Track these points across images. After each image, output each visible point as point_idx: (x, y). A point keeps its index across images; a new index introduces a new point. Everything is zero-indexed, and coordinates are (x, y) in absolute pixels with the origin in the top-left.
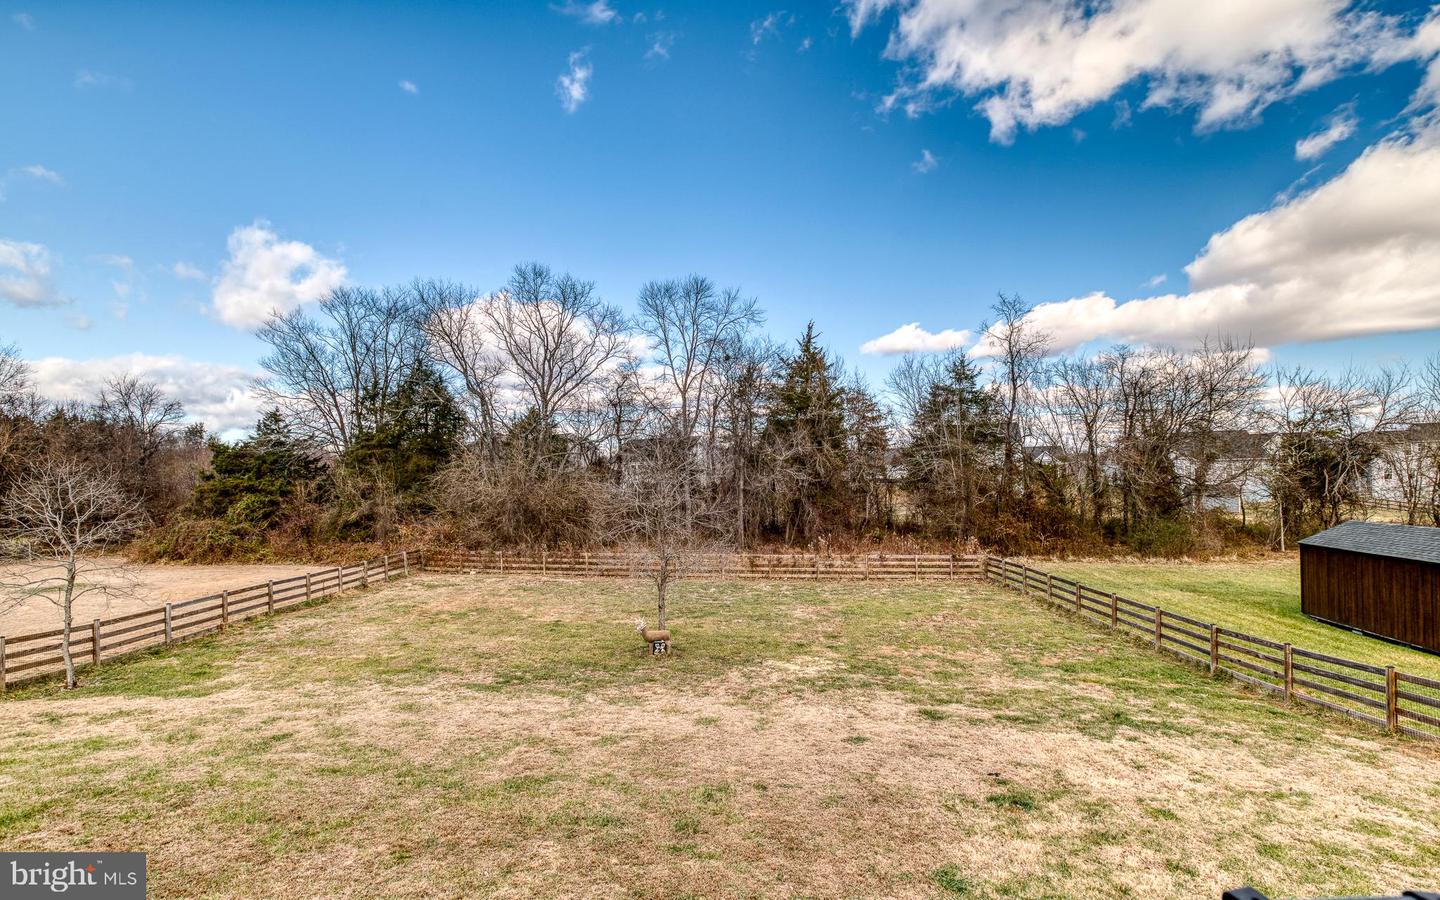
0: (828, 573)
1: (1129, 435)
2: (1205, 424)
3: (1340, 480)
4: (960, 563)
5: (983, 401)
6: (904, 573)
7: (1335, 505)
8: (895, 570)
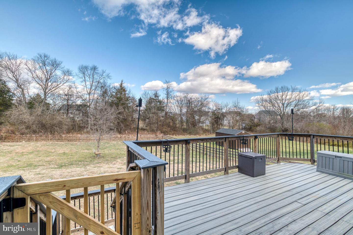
0: (129, 139)
1: (187, 111)
2: (200, 109)
3: (220, 121)
4: (157, 137)
5: (160, 102)
6: (145, 139)
7: (219, 125)
8: (143, 138)
